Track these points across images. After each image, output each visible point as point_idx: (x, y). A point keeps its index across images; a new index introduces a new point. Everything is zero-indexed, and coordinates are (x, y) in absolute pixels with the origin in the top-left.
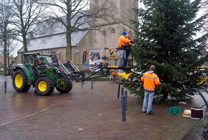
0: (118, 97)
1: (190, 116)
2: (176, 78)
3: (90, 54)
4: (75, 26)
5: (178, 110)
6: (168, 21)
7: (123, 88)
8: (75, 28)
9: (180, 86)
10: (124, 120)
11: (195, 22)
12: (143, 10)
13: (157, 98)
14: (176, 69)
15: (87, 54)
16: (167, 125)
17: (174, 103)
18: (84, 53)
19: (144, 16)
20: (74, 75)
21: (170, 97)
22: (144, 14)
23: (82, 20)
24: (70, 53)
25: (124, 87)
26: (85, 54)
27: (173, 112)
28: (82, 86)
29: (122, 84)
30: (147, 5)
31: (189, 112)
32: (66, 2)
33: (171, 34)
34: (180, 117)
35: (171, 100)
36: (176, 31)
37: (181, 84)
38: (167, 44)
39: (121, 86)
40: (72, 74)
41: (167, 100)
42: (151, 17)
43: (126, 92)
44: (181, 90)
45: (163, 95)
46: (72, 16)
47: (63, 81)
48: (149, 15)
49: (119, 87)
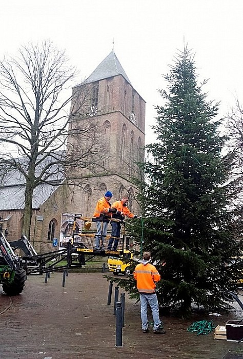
0: (109, 303)
1: (225, 338)
2: (202, 273)
3: (62, 224)
4: (41, 177)
5: (207, 327)
6: (188, 183)
7: (117, 289)
8: (42, 180)
9: (210, 286)
10: (120, 343)
11: (228, 185)
12: (151, 165)
13: (174, 306)
14: (201, 258)
15: (57, 224)
16: (187, 352)
17: (201, 315)
18: (52, 221)
19: (152, 173)
20: (24, 261)
21: (195, 304)
22: (154, 170)
23: (53, 169)
24: (28, 222)
25: (119, 286)
26: (53, 224)
27: (199, 330)
28: (46, 282)
29: (116, 280)
30: (157, 157)
31: (223, 329)
32: (31, 138)
33: (193, 202)
34: (210, 338)
35: (197, 309)
36: (200, 199)
37: (212, 282)
38: (187, 218)
39: (115, 284)
40: (21, 259)
41: (190, 309)
42: (163, 176)
43: (123, 295)
44: (212, 292)
45: (183, 301)
46: (37, 161)
47: (8, 271)
48: (161, 172)
49: (111, 285)
